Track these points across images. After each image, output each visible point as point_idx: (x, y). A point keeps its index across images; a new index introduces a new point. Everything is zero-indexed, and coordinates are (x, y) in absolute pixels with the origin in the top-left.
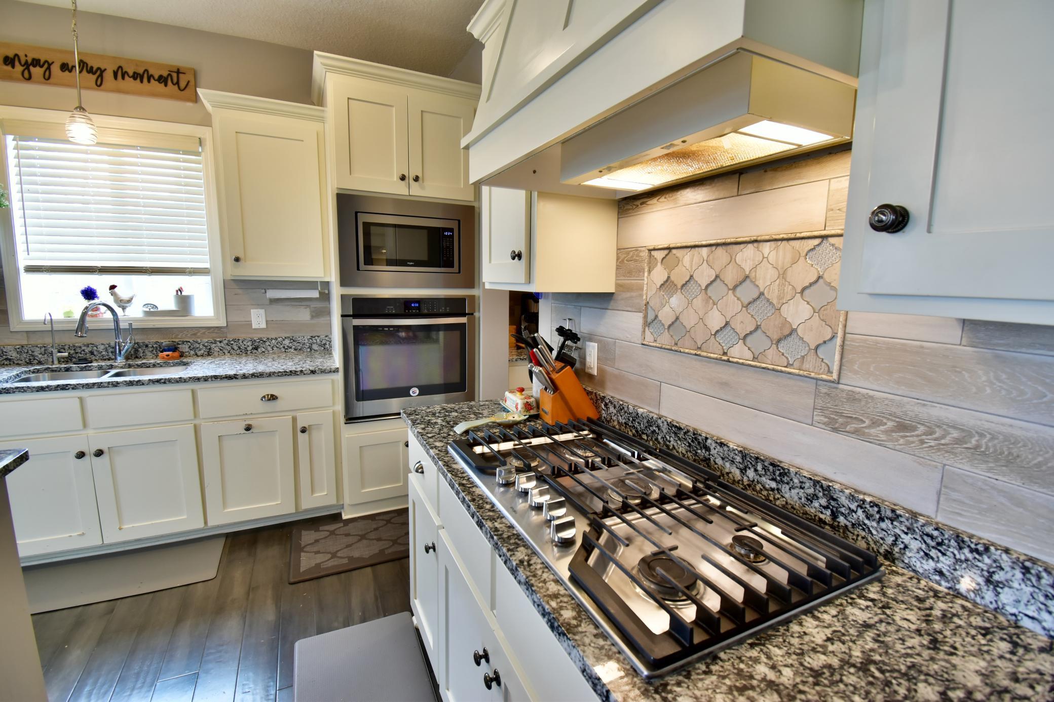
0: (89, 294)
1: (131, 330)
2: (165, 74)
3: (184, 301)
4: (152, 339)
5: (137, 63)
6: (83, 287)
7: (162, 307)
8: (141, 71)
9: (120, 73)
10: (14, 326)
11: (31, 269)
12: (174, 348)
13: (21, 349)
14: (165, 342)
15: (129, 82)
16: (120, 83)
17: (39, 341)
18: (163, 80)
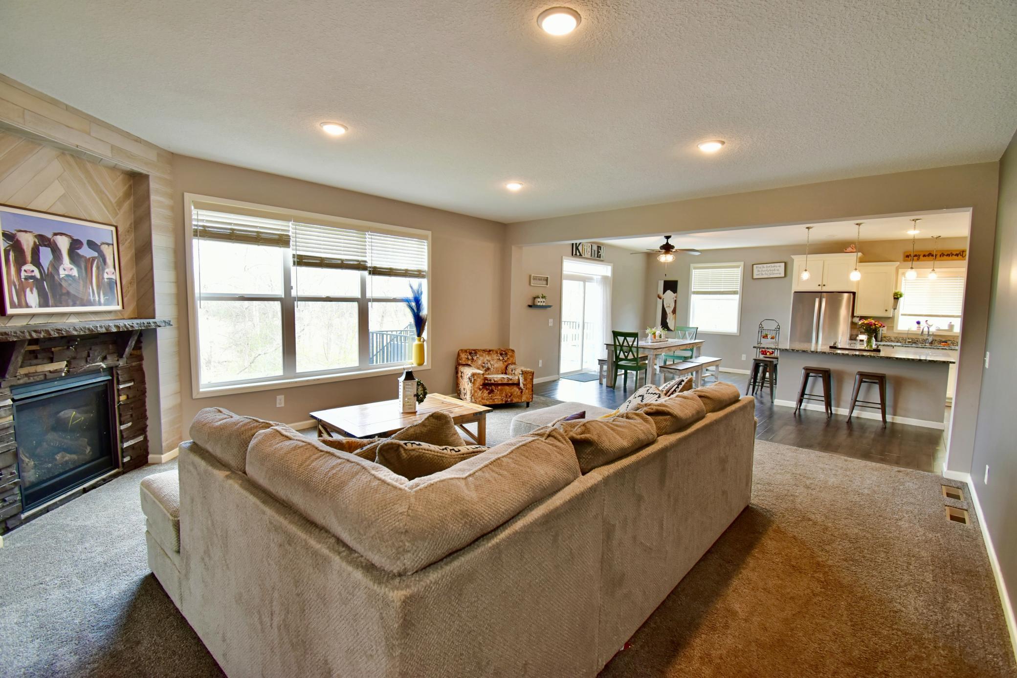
0: (918, 323)
1: (933, 335)
2: (958, 253)
3: (951, 326)
4: (938, 339)
5: (947, 251)
6: (917, 321)
7: (942, 328)
8: (949, 253)
9: (942, 255)
10: (895, 331)
11: (902, 315)
12: (945, 342)
13: (896, 338)
14: (944, 340)
15: (945, 257)
16: (942, 258)
17: (901, 336)
18: (957, 255)
